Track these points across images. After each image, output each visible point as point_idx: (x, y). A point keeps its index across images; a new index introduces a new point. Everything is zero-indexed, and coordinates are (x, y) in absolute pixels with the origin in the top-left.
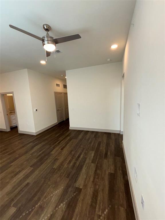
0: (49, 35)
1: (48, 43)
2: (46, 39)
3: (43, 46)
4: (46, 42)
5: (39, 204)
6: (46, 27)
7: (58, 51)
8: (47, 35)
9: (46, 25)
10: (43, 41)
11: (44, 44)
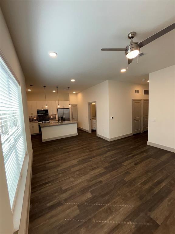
0: (133, 42)
1: (131, 51)
2: (130, 47)
3: (126, 55)
4: (129, 51)
5: (108, 205)
6: (131, 35)
7: (141, 55)
8: (131, 43)
9: (131, 33)
10: (126, 50)
11: (127, 53)
